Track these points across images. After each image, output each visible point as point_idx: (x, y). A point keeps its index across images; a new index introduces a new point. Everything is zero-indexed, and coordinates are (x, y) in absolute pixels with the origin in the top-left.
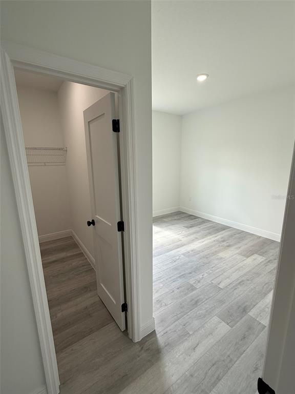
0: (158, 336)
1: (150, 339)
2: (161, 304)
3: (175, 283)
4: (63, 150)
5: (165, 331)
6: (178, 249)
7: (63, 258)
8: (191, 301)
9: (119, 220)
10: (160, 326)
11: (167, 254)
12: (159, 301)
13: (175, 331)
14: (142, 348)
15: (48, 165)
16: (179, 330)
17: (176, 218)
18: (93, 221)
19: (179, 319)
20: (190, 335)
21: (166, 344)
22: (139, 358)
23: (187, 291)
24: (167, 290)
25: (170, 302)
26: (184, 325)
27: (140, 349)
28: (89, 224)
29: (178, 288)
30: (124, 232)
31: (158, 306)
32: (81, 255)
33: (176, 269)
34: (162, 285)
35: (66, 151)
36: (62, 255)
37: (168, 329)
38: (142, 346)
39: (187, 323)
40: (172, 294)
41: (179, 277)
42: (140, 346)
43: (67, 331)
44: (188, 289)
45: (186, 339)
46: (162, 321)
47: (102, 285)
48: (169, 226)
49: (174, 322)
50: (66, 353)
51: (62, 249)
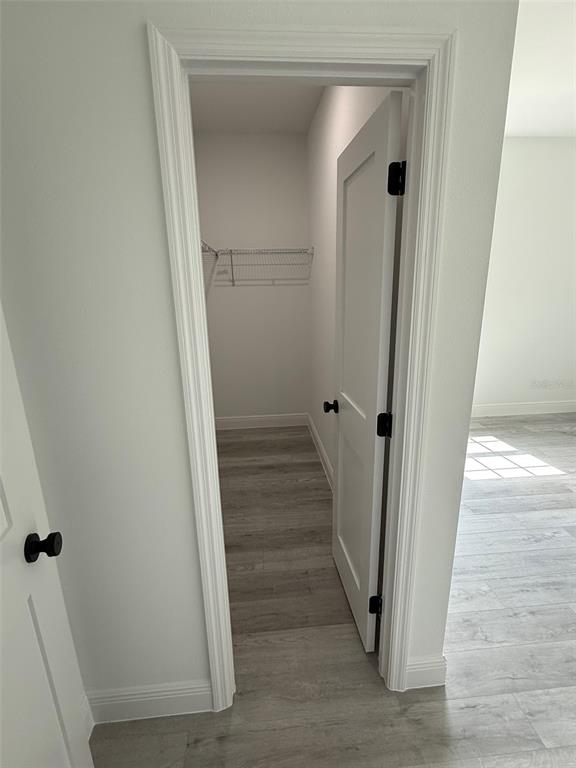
0: (450, 703)
1: (428, 701)
2: (475, 634)
3: (525, 596)
4: (306, 254)
5: (471, 701)
6: (556, 513)
7: (285, 465)
8: (567, 662)
9: (381, 409)
10: (459, 683)
11: (518, 516)
12: (467, 623)
13: (499, 716)
14: (405, 710)
15: (279, 285)
16: (511, 720)
17: (567, 429)
18: (336, 402)
19: (517, 691)
20: (543, 749)
21: (467, 734)
22: (391, 729)
23: (559, 630)
24: (499, 606)
25: (500, 639)
26: (531, 715)
27: (398, 709)
28: (328, 407)
29: (532, 613)
30: (392, 440)
31: (465, 635)
32: (317, 466)
33: (536, 560)
34: (486, 588)
35: (313, 254)
36: (284, 458)
37: (482, 701)
38: (403, 707)
39: (540, 712)
40: (513, 620)
41: (543, 585)
42: (400, 704)
43: (265, 602)
44: (564, 626)
45: (529, 754)
46: (467, 674)
47: (341, 541)
48: (541, 445)
49: (503, 692)
50: (255, 642)
51: (287, 448)
